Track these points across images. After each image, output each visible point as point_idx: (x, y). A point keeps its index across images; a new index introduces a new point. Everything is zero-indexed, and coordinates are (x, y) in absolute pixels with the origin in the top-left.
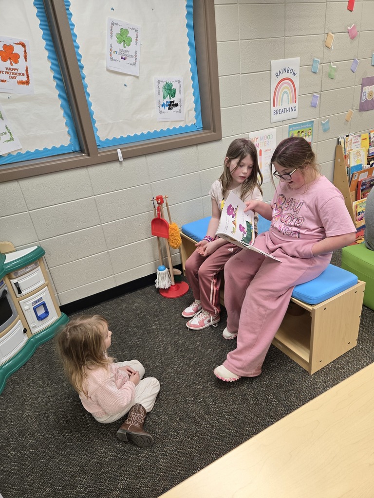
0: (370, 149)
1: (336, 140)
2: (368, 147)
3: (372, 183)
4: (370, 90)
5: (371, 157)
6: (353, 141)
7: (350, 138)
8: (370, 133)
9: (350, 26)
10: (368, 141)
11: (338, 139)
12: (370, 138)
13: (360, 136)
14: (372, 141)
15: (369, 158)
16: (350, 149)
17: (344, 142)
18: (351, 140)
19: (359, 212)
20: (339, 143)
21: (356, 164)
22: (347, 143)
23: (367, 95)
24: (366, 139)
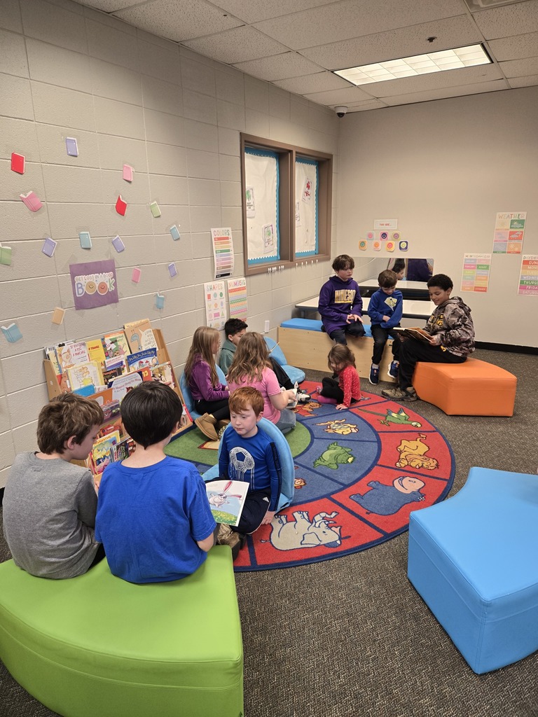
0: (106, 361)
1: (42, 352)
2: (103, 358)
3: (114, 411)
4: (87, 281)
5: (110, 373)
6: (73, 351)
7: (65, 349)
8: (103, 339)
9: (25, 193)
10: (101, 349)
11: (44, 351)
12: (104, 346)
13: (84, 344)
14: (108, 349)
15: (106, 374)
16: (68, 364)
17: (56, 356)
18: (68, 351)
19: (99, 459)
20: (47, 357)
21: (83, 386)
22: (60, 355)
23: (84, 288)
24: (97, 347)
